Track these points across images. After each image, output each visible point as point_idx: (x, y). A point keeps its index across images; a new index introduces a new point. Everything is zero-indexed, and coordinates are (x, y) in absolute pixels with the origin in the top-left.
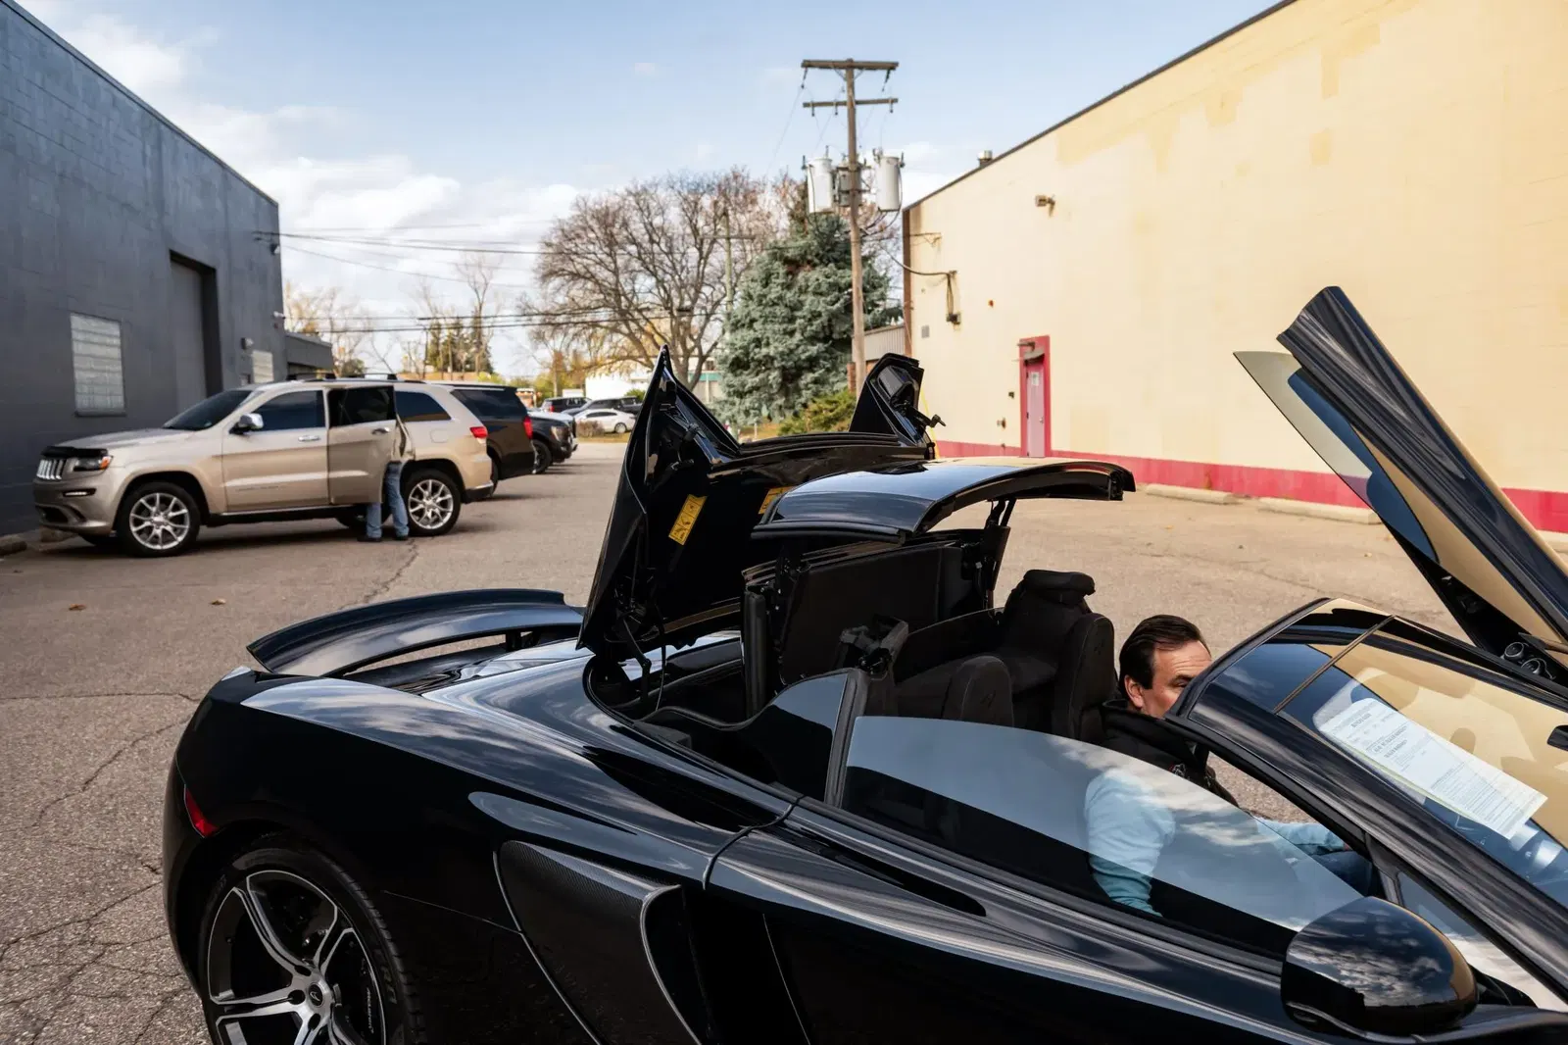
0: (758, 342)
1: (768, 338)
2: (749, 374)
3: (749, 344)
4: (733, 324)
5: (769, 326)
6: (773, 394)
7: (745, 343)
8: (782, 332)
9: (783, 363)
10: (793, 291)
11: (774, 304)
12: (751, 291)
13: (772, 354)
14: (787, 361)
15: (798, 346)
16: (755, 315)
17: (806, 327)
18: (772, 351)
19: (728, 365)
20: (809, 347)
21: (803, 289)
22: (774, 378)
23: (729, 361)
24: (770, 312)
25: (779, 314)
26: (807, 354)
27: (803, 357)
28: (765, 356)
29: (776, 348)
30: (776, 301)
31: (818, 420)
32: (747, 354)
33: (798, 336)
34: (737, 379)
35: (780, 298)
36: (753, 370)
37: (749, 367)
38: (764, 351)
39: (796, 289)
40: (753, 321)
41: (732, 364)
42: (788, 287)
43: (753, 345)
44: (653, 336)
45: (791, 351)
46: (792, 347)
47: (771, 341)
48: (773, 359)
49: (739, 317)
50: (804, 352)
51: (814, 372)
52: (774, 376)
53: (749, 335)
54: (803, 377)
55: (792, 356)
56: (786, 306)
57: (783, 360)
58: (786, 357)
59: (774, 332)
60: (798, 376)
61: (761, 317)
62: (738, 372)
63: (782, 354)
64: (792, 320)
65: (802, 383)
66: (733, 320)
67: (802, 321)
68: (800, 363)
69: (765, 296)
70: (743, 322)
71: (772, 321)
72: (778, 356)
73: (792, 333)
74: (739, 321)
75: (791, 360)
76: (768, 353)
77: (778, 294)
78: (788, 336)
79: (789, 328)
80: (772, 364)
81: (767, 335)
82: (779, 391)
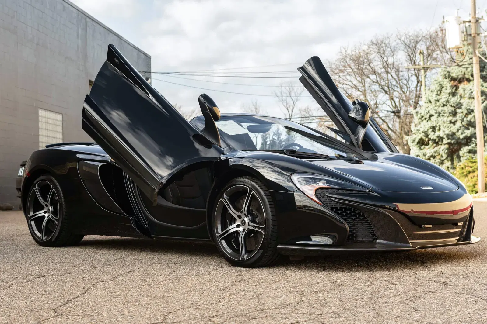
0: (434, 128)
1: (440, 126)
2: (429, 148)
3: (428, 130)
4: (419, 119)
5: (441, 119)
6: (443, 161)
7: (426, 130)
8: (449, 122)
9: (449, 141)
10: (456, 97)
11: (444, 105)
12: (430, 98)
13: (441, 136)
14: (452, 140)
15: (458, 130)
16: (432, 112)
17: (463, 119)
18: (441, 134)
19: (416, 143)
20: (466, 131)
21: (463, 95)
22: (443, 150)
23: (417, 140)
24: (442, 111)
25: (446, 111)
26: (464, 135)
27: (461, 137)
28: (438, 137)
29: (444, 131)
30: (445, 103)
31: (463, 173)
32: (427, 136)
33: (458, 124)
34: (421, 151)
35: (448, 101)
36: (432, 145)
37: (429, 144)
38: (437, 133)
39: (458, 96)
40: (431, 116)
41: (418, 143)
42: (454, 94)
43: (431, 130)
45: (454, 134)
46: (455, 131)
47: (441, 127)
48: (441, 139)
49: (423, 114)
50: (462, 134)
51: (468, 146)
52: (443, 149)
53: (430, 124)
54: (462, 149)
55: (455, 136)
56: (451, 106)
57: (448, 139)
58: (450, 137)
59: (444, 122)
60: (458, 150)
61: (436, 113)
62: (422, 147)
63: (448, 136)
64: (454, 114)
65: (461, 153)
66: (419, 115)
67: (461, 114)
68: (459, 141)
69: (438, 101)
70: (425, 117)
71: (443, 116)
72: (445, 137)
73: (454, 123)
74: (423, 117)
75: (454, 139)
76: (439, 135)
77: (446, 99)
78: (452, 125)
79: (454, 119)
80: (442, 141)
81: (439, 124)
82: (447, 158)
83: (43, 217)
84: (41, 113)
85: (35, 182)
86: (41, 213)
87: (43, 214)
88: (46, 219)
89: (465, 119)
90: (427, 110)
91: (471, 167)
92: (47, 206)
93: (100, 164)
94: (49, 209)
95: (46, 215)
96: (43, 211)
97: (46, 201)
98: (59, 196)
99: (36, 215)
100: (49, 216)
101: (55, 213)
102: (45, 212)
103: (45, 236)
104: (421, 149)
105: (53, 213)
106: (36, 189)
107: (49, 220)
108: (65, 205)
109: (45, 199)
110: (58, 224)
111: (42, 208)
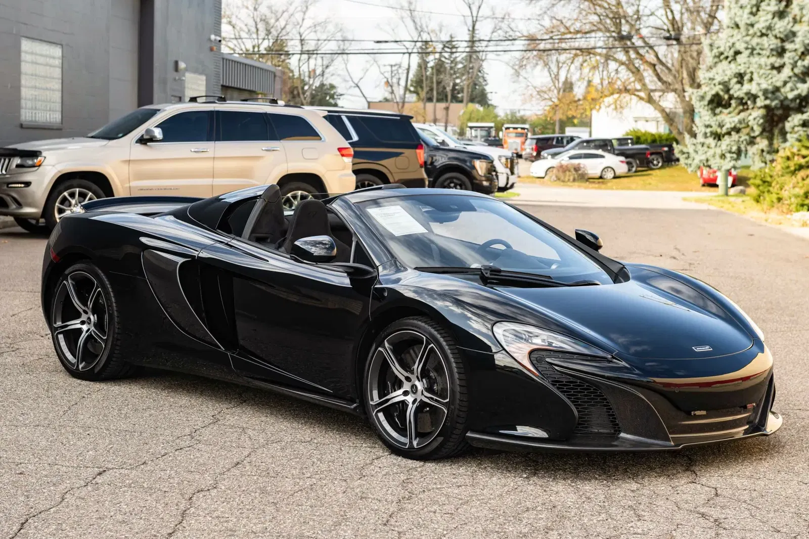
0: (740, 77)
1: (752, 73)
2: (730, 113)
3: (730, 80)
4: (715, 57)
5: (755, 59)
6: (754, 138)
7: (726, 79)
8: (769, 67)
9: (768, 102)
10: (786, 20)
11: (763, 35)
12: (737, 20)
13: (754, 92)
14: (772, 100)
15: (785, 83)
16: (740, 46)
17: (796, 62)
18: (754, 88)
19: (706, 103)
20: (800, 85)
21: (798, 18)
22: (755, 119)
23: (708, 98)
24: (758, 44)
25: (766, 46)
26: (796, 93)
27: (791, 96)
28: (747, 94)
29: (759, 84)
30: (764, 31)
31: (788, 167)
32: (727, 90)
33: (787, 72)
34: (715, 118)
35: (769, 28)
36: (735, 109)
37: (730, 105)
38: (747, 87)
39: (789, 18)
40: (737, 53)
41: (711, 102)
42: (781, 15)
43: (735, 80)
44: (654, 65)
45: (777, 89)
46: (779, 84)
47: (755, 76)
48: (754, 97)
49: (722, 49)
50: (792, 90)
51: (803, 113)
52: (755, 116)
53: (733, 68)
54: (790, 119)
55: (778, 94)
56: (776, 37)
57: (766, 98)
58: (770, 95)
59: (760, 67)
60: (785, 117)
61: (747, 48)
62: (718, 110)
63: (765, 92)
64: (781, 52)
65: (788, 126)
66: (715, 51)
67: (793, 54)
68: (786, 103)
69: (752, 25)
70: (726, 54)
71: (759, 54)
72: (760, 94)
73: (779, 69)
74: (722, 54)
75: (776, 98)
76: (750, 90)
77: (767, 24)
78: (775, 72)
79: (778, 62)
80: (754, 102)
81: (751, 69)
82: (761, 134)
83: (80, 331)
84: (26, 45)
85: (67, 272)
86: (75, 324)
87: (79, 326)
88: (84, 335)
89: (800, 63)
90: (732, 41)
91: (804, 157)
92: (86, 312)
93: (180, 260)
94: (89, 318)
95: (85, 327)
96: (78, 321)
97: (85, 304)
98: (108, 299)
99: (67, 326)
100: (89, 329)
101: (99, 325)
102: (83, 323)
103: (81, 363)
104: (715, 115)
105: (95, 325)
106: (69, 284)
107: (90, 337)
108: (118, 317)
109: (84, 303)
110: (105, 346)
111: (78, 315)
